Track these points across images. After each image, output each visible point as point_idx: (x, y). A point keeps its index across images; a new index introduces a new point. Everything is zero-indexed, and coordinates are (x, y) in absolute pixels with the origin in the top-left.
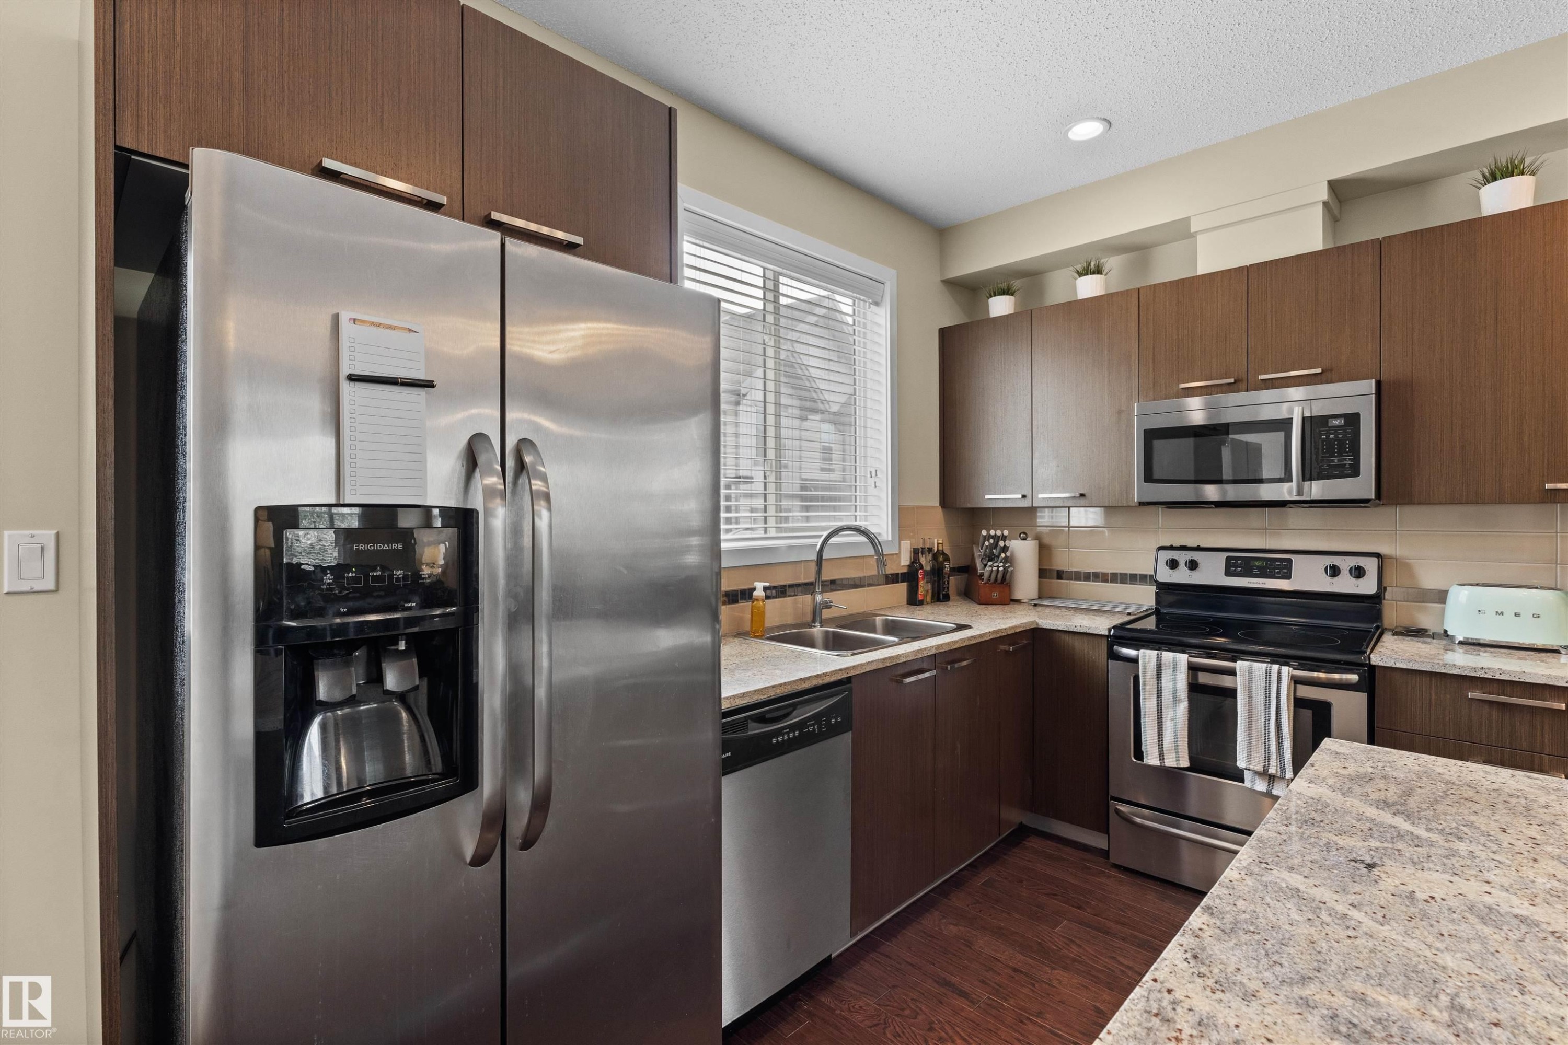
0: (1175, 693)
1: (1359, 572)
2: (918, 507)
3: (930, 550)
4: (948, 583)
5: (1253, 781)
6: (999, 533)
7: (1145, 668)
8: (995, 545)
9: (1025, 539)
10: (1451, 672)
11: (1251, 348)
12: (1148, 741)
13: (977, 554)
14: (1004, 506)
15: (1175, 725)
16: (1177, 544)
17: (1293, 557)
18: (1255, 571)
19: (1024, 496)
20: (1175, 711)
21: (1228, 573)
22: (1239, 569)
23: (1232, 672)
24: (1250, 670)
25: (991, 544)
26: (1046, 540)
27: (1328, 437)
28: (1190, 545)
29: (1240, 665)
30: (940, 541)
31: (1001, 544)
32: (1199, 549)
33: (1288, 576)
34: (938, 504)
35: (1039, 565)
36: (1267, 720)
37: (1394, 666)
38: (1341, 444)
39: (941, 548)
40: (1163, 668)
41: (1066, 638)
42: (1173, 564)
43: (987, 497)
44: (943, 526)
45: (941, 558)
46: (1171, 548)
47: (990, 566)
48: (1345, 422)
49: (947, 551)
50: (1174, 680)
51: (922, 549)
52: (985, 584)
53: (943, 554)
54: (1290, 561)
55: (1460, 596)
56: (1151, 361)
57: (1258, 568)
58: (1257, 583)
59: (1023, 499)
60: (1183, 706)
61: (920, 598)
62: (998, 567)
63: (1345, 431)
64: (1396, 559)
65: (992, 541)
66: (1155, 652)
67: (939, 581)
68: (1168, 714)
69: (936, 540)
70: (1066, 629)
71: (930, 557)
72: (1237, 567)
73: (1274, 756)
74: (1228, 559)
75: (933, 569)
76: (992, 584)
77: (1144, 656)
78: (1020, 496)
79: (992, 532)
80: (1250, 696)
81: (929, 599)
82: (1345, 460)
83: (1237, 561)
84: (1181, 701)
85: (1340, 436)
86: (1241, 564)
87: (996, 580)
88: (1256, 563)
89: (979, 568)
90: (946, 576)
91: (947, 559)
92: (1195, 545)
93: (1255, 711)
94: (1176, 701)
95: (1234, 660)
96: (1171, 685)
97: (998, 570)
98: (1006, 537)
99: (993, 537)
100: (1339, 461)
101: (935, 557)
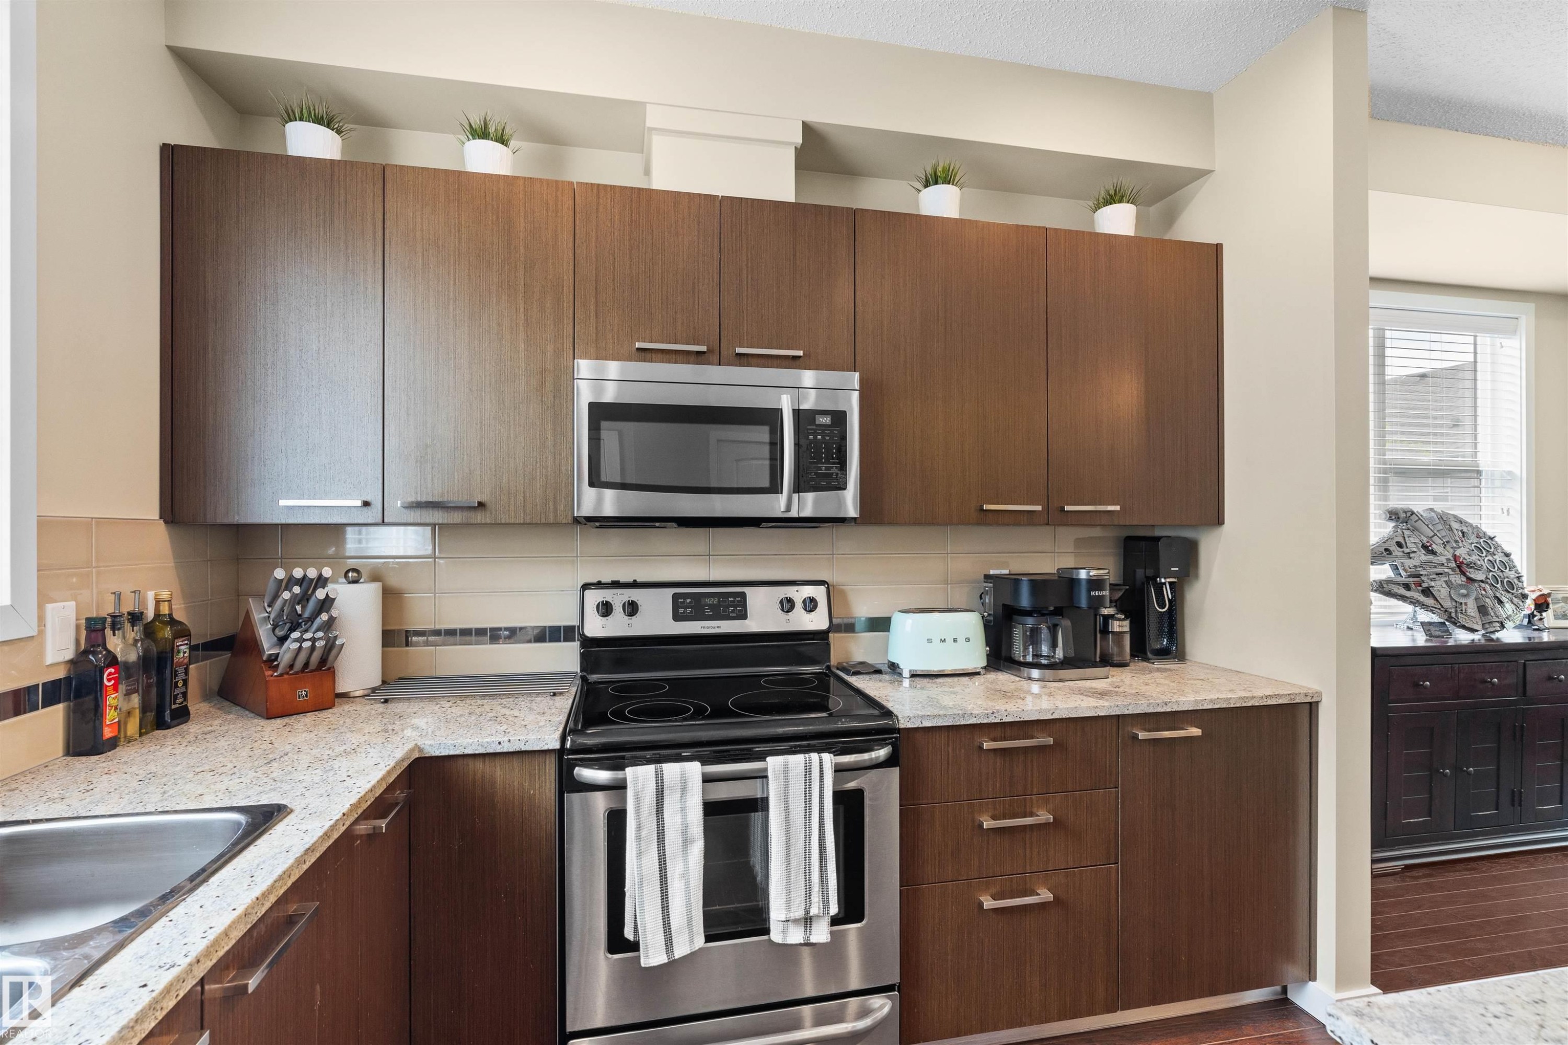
0: (685, 830)
1: (811, 605)
2: (100, 521)
3: (135, 618)
4: (185, 682)
5: (784, 932)
6: (312, 573)
7: (638, 799)
8: (304, 599)
9: (355, 581)
10: (968, 723)
11: (724, 308)
12: (649, 926)
13: (258, 616)
14: (323, 521)
15: (687, 884)
16: (607, 579)
17: (746, 590)
18: (708, 612)
19: (366, 504)
20: (686, 861)
21: (677, 617)
22: (689, 610)
23: (762, 776)
24: (786, 769)
25: (294, 596)
26: (394, 581)
27: (815, 437)
28: (623, 579)
29: (773, 763)
30: (165, 595)
31: (320, 594)
32: (635, 585)
33: (743, 616)
34: (154, 514)
35: (383, 625)
36: (808, 837)
37: (921, 726)
38: (829, 449)
39: (165, 609)
40: (666, 792)
41: (479, 765)
42: (606, 609)
43: (283, 503)
44: (170, 563)
45: (167, 633)
46: (599, 585)
47: (296, 640)
48: (832, 419)
49: (179, 616)
50: (683, 809)
51: (114, 617)
52: (281, 675)
53: (172, 622)
54: (743, 595)
55: (903, 625)
56: (593, 300)
57: (712, 607)
58: (712, 627)
59: (365, 509)
60: (697, 849)
61: (108, 733)
62: (313, 640)
63: (832, 431)
64: (833, 586)
65: (297, 590)
66: (650, 769)
67: (161, 684)
68: (675, 870)
69: (151, 595)
70: (481, 750)
71: (133, 633)
72: (685, 608)
73: (816, 888)
74: (675, 597)
75: (145, 661)
76: (296, 673)
77: (636, 779)
78: (359, 503)
79: (298, 573)
80: (787, 809)
81: (133, 727)
82: (832, 467)
83: (685, 599)
84: (692, 841)
85: (827, 438)
86: (691, 602)
87: (306, 665)
88: (708, 601)
89: (266, 645)
90: (181, 670)
91: (182, 632)
92: (630, 580)
93: (793, 830)
94: (686, 842)
95: (762, 757)
96: (678, 818)
97: (313, 648)
98: (326, 580)
99: (300, 582)
100: (827, 469)
101: (149, 631)
